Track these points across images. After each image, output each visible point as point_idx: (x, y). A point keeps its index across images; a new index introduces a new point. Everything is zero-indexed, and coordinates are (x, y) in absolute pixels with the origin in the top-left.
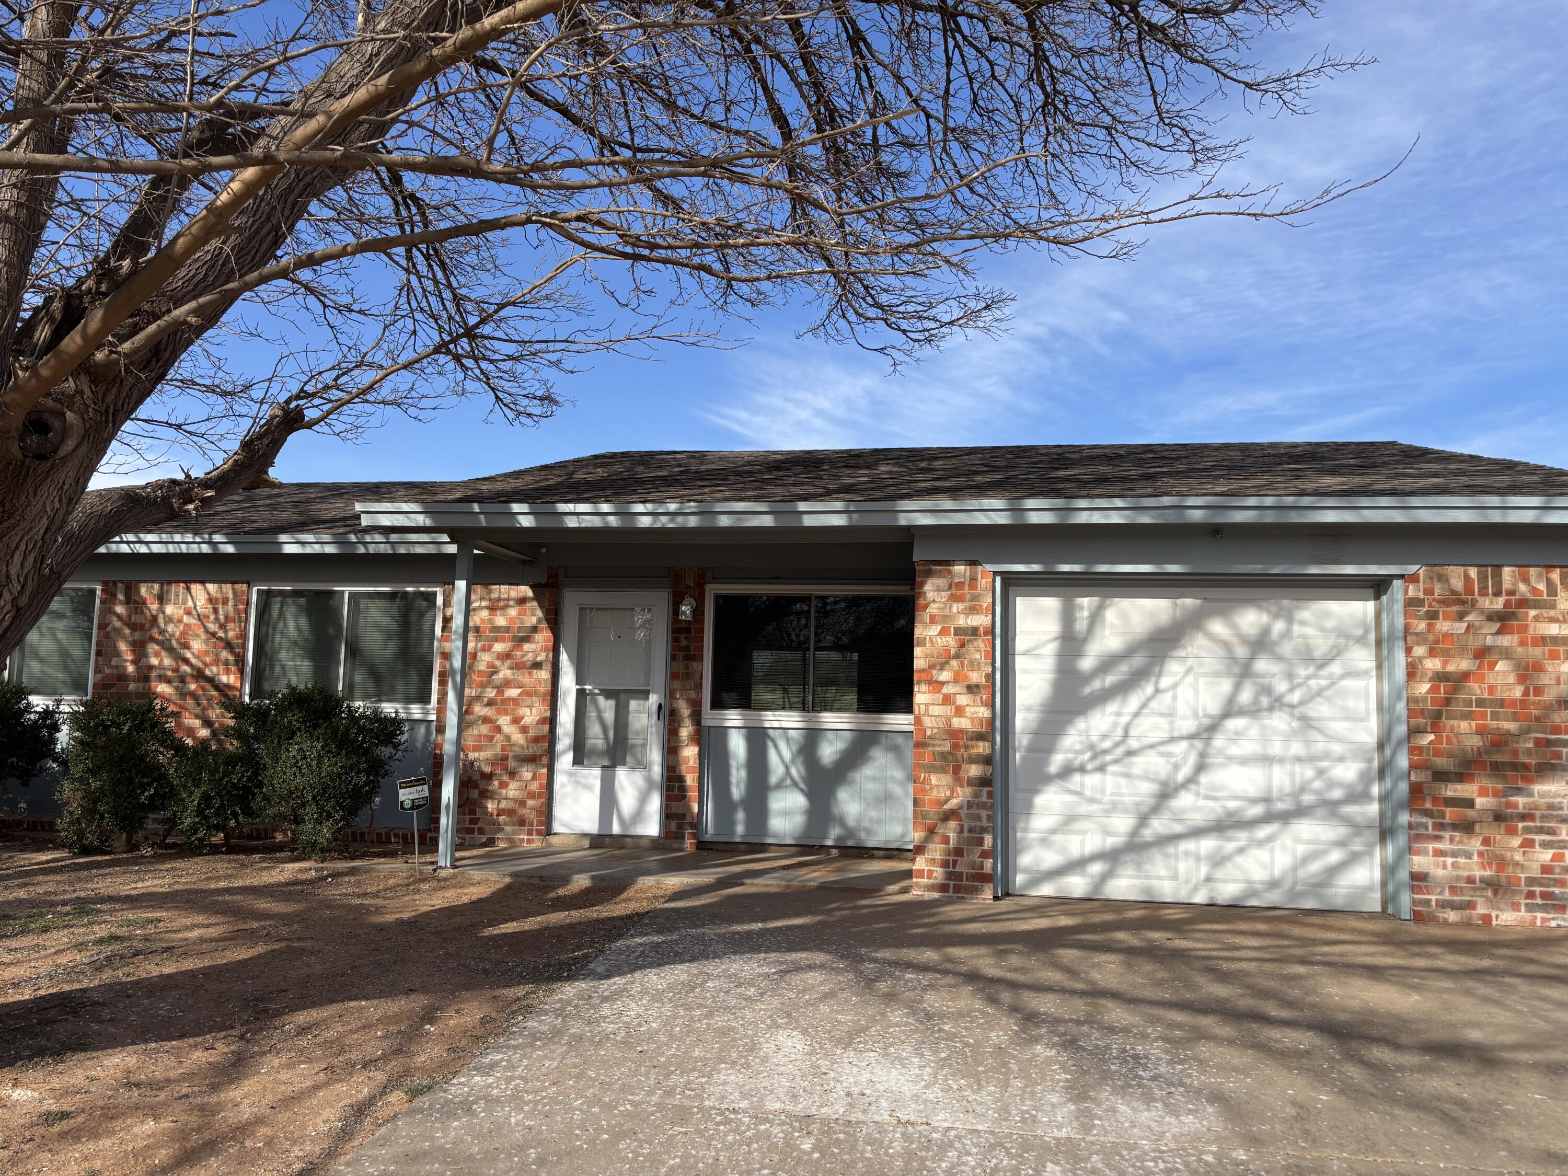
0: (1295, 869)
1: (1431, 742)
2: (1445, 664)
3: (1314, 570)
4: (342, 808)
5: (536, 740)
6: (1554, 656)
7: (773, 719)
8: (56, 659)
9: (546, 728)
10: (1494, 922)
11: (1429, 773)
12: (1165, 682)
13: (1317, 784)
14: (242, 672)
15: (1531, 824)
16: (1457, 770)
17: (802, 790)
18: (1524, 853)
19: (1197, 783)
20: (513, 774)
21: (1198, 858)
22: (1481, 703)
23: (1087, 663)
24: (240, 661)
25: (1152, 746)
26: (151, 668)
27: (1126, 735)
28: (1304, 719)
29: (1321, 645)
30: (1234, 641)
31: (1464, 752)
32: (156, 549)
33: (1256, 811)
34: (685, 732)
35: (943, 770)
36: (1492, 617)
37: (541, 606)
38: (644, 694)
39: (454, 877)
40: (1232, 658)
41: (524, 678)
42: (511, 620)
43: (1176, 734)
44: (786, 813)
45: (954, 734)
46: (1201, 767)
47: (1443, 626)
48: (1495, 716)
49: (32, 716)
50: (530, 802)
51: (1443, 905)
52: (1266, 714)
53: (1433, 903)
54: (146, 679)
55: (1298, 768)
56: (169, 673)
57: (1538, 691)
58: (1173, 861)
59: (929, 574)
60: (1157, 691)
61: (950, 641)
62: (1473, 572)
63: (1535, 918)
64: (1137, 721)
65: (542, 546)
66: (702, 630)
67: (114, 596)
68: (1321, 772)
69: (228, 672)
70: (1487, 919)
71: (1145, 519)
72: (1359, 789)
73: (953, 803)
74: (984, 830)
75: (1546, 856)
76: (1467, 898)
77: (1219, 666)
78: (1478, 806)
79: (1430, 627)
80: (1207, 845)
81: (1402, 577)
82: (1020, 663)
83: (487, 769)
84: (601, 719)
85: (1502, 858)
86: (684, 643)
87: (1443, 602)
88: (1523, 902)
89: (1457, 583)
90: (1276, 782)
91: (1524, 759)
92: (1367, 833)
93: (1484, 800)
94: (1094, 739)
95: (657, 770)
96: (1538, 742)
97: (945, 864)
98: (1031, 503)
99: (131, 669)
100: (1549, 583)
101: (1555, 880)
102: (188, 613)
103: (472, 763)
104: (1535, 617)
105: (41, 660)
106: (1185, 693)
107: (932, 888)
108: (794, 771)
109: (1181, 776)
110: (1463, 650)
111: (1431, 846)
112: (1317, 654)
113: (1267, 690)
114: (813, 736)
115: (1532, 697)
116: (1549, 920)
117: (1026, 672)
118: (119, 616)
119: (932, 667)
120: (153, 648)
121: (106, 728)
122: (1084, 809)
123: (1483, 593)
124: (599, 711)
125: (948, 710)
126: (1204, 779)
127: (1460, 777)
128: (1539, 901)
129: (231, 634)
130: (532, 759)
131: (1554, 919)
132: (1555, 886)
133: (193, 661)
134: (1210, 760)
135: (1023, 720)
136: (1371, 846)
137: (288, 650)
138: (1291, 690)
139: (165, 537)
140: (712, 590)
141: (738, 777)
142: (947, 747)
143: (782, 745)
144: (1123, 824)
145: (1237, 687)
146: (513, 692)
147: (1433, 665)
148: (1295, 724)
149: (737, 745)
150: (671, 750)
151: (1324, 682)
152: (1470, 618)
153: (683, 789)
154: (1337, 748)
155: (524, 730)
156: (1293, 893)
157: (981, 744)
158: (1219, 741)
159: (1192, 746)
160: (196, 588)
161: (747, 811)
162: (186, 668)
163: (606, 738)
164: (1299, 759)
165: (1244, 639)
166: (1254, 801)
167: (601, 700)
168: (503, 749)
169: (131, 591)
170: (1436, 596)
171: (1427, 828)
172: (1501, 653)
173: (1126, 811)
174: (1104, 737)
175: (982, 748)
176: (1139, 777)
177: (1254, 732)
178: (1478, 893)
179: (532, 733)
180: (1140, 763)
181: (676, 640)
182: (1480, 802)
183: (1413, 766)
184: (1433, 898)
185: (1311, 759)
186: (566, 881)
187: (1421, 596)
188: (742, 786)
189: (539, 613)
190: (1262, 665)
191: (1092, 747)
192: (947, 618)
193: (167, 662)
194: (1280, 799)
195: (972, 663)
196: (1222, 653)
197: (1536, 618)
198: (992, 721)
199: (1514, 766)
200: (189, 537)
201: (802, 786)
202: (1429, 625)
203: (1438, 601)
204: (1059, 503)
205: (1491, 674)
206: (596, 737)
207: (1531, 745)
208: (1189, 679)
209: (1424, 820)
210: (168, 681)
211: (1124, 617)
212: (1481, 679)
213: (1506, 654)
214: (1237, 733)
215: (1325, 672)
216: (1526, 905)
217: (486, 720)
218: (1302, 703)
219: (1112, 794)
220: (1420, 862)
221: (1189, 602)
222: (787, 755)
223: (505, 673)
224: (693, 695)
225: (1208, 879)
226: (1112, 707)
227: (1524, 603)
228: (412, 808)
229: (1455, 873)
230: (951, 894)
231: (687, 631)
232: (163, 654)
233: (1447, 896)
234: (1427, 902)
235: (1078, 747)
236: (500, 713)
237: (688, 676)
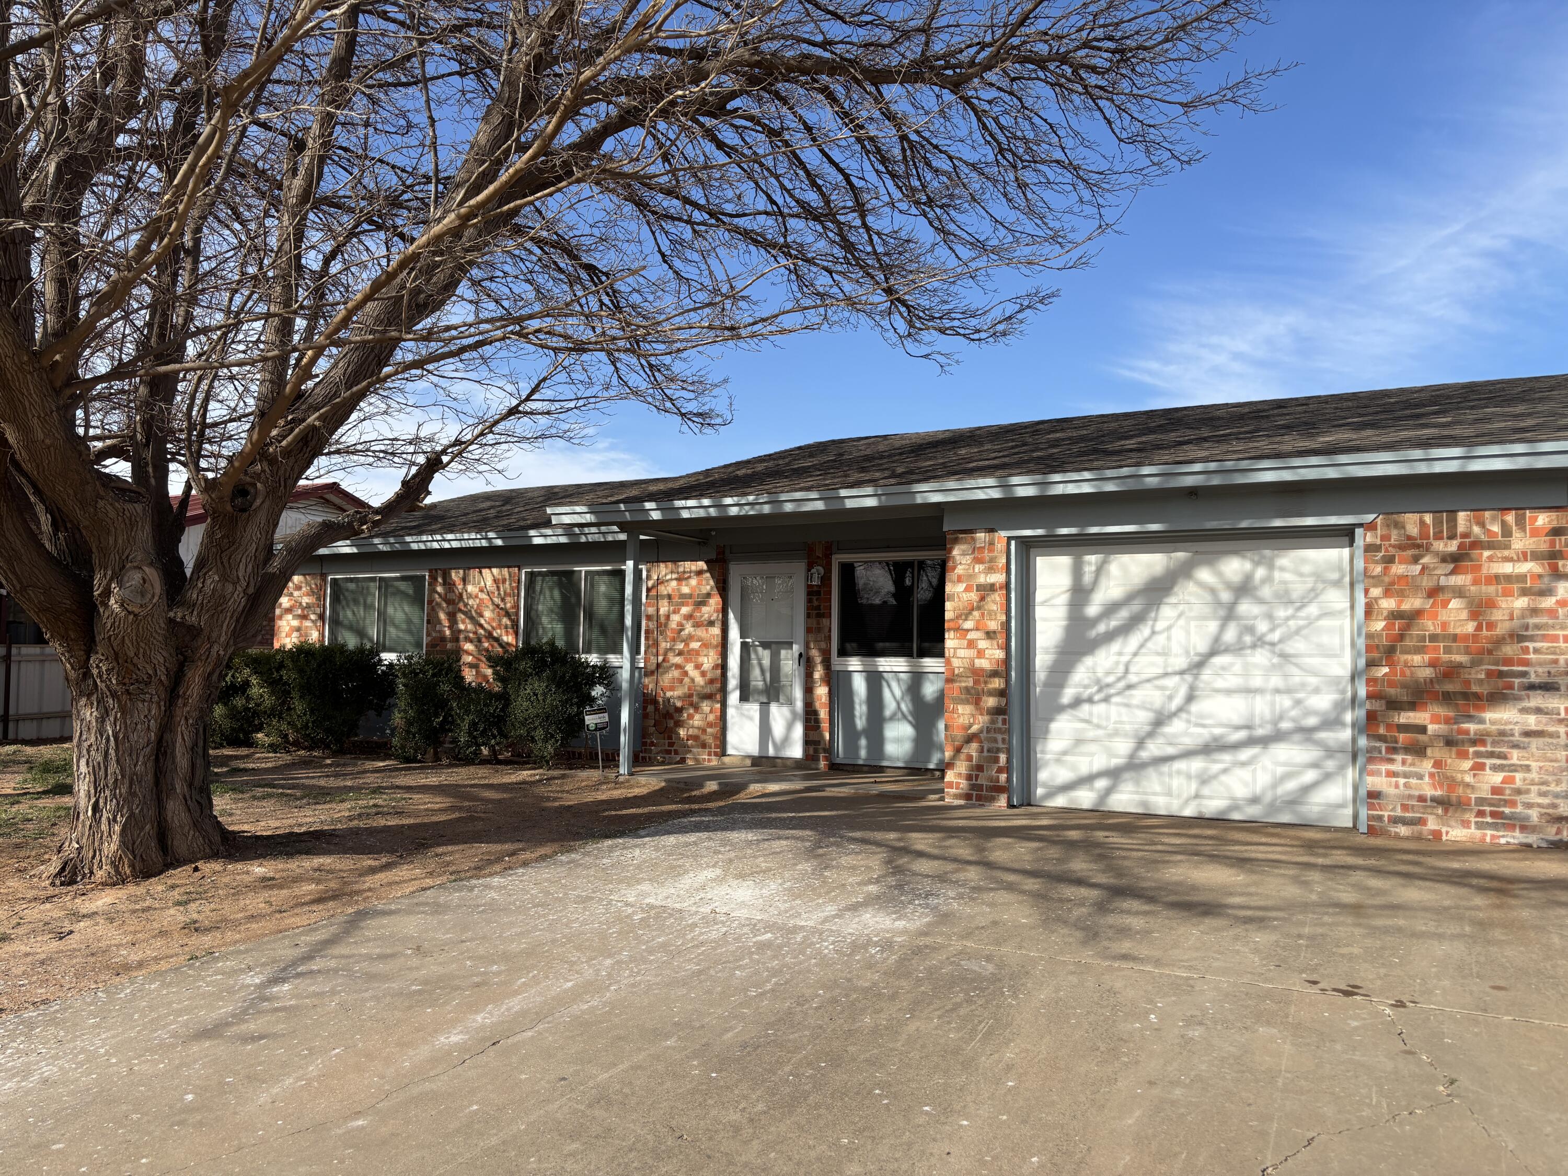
0: (1274, 786)
1: (1385, 675)
2: (1399, 603)
3: (1278, 523)
4: (561, 731)
5: (711, 681)
6: (1507, 593)
7: (887, 664)
8: (404, 626)
9: (719, 672)
10: (1444, 838)
11: (1383, 702)
12: (1160, 626)
13: (1293, 713)
14: (516, 633)
15: (1482, 749)
16: (1410, 699)
17: (910, 722)
18: (1475, 775)
19: (1189, 712)
20: (697, 708)
21: (1189, 777)
22: (1434, 638)
23: (1092, 610)
24: (515, 625)
25: (1148, 681)
26: (460, 631)
27: (1127, 671)
28: (1284, 656)
29: (1299, 588)
30: (1220, 586)
31: (1417, 682)
32: (455, 544)
33: (1241, 735)
34: (818, 674)
35: (966, 702)
36: (1445, 558)
37: (713, 577)
38: (789, 645)
39: (628, 781)
40: (1218, 603)
41: (701, 632)
42: (692, 588)
43: (1170, 670)
44: (898, 740)
45: (976, 672)
46: (1190, 698)
47: (1398, 569)
48: (1448, 650)
49: (384, 668)
50: (709, 730)
51: (1395, 820)
52: (1249, 651)
53: (1386, 819)
54: (457, 640)
55: (1278, 698)
56: (471, 635)
57: (1491, 626)
58: (1167, 780)
59: (956, 541)
60: (1153, 633)
61: (974, 596)
62: (1428, 518)
63: (1485, 835)
64: (1137, 659)
65: (711, 530)
66: (829, 593)
67: (436, 579)
68: (1298, 702)
69: (507, 633)
70: (1437, 835)
71: (1110, 487)
72: (1333, 716)
73: (975, 728)
74: (998, 750)
75: (1497, 778)
76: (1418, 815)
77: (1207, 610)
78: (1429, 732)
79: (1386, 570)
80: (1196, 765)
81: (1361, 525)
82: (1040, 612)
83: (679, 704)
84: (761, 665)
85: (1453, 779)
86: (816, 603)
87: (1401, 547)
88: (1473, 820)
89: (1413, 530)
90: (1258, 711)
91: (1475, 689)
92: (1339, 755)
93: (1436, 726)
94: (1100, 675)
95: (799, 705)
96: (1489, 674)
97: (969, 778)
98: (1015, 480)
99: (448, 632)
100: (1504, 524)
101: (1505, 801)
102: (481, 591)
103: (669, 700)
104: (1488, 557)
105: (397, 627)
106: (1178, 634)
107: (956, 796)
108: (903, 707)
109: (1174, 705)
110: (1416, 588)
111: (1384, 767)
112: (1295, 596)
113: (1250, 630)
114: (917, 678)
115: (1484, 632)
116: (1499, 837)
117: (1045, 620)
118: (439, 594)
119: (958, 617)
120: (460, 616)
121: (417, 674)
122: (1092, 733)
123: (1438, 536)
124: (759, 660)
125: (972, 653)
126: (1194, 708)
127: (1412, 706)
128: (1489, 820)
129: (508, 605)
130: (709, 697)
131: (1503, 836)
132: (1505, 806)
133: (486, 626)
134: (1197, 693)
135: (1042, 660)
136: (1342, 768)
137: (548, 615)
138: (1272, 630)
139: (459, 536)
140: (838, 559)
141: (860, 709)
142: (970, 683)
143: (894, 685)
144: (1123, 747)
145: (1223, 628)
146: (695, 645)
147: (1388, 604)
148: (1276, 660)
149: (859, 685)
150: (808, 690)
151: (1301, 623)
152: (1425, 560)
153: (817, 721)
154: (1313, 681)
155: (703, 674)
156: (1273, 807)
157: (997, 680)
158: (1206, 675)
159: (1183, 680)
160: (486, 572)
161: (867, 738)
162: (481, 631)
163: (764, 680)
164: (1277, 691)
165: (1229, 586)
166: (1238, 728)
167: (760, 649)
168: (689, 689)
169: (446, 576)
170: (1392, 542)
171: (1380, 752)
172: (1454, 592)
173: (1126, 735)
174: (1108, 673)
175: (997, 683)
176: (1138, 707)
177: (1237, 668)
178: (1429, 810)
179: (709, 676)
180: (1137, 695)
181: (809, 601)
182: (1432, 728)
183: (1370, 696)
184: (1386, 814)
185: (1288, 691)
186: (701, 786)
187: (1379, 542)
188: (864, 718)
189: (712, 582)
190: (1246, 607)
191: (1098, 681)
192: (971, 577)
193: (470, 627)
194: (1260, 726)
195: (990, 614)
196: (1208, 597)
197: (1490, 559)
198: (1007, 660)
199: (1466, 696)
200: (473, 536)
201: (910, 718)
202: (1385, 568)
203: (1394, 546)
204: (1038, 478)
205: (1444, 611)
206: (757, 680)
207: (1483, 676)
208: (1182, 622)
209: (1378, 744)
210: (471, 641)
211: (1124, 568)
212: (1435, 616)
213: (1459, 592)
214: (1223, 668)
215: (1302, 614)
216: (1476, 823)
217: (678, 666)
218: (1281, 641)
219: (1116, 723)
220: (1375, 782)
221: (1181, 555)
222: (898, 693)
223: (689, 629)
224: (823, 645)
225: (1197, 796)
226: (1115, 646)
227: (1477, 545)
228: (596, 730)
229: (1407, 792)
230: (974, 802)
231: (818, 593)
232: (467, 621)
233: (1399, 812)
234: (1380, 818)
235: (1086, 682)
236: (688, 661)
237: (819, 630)
